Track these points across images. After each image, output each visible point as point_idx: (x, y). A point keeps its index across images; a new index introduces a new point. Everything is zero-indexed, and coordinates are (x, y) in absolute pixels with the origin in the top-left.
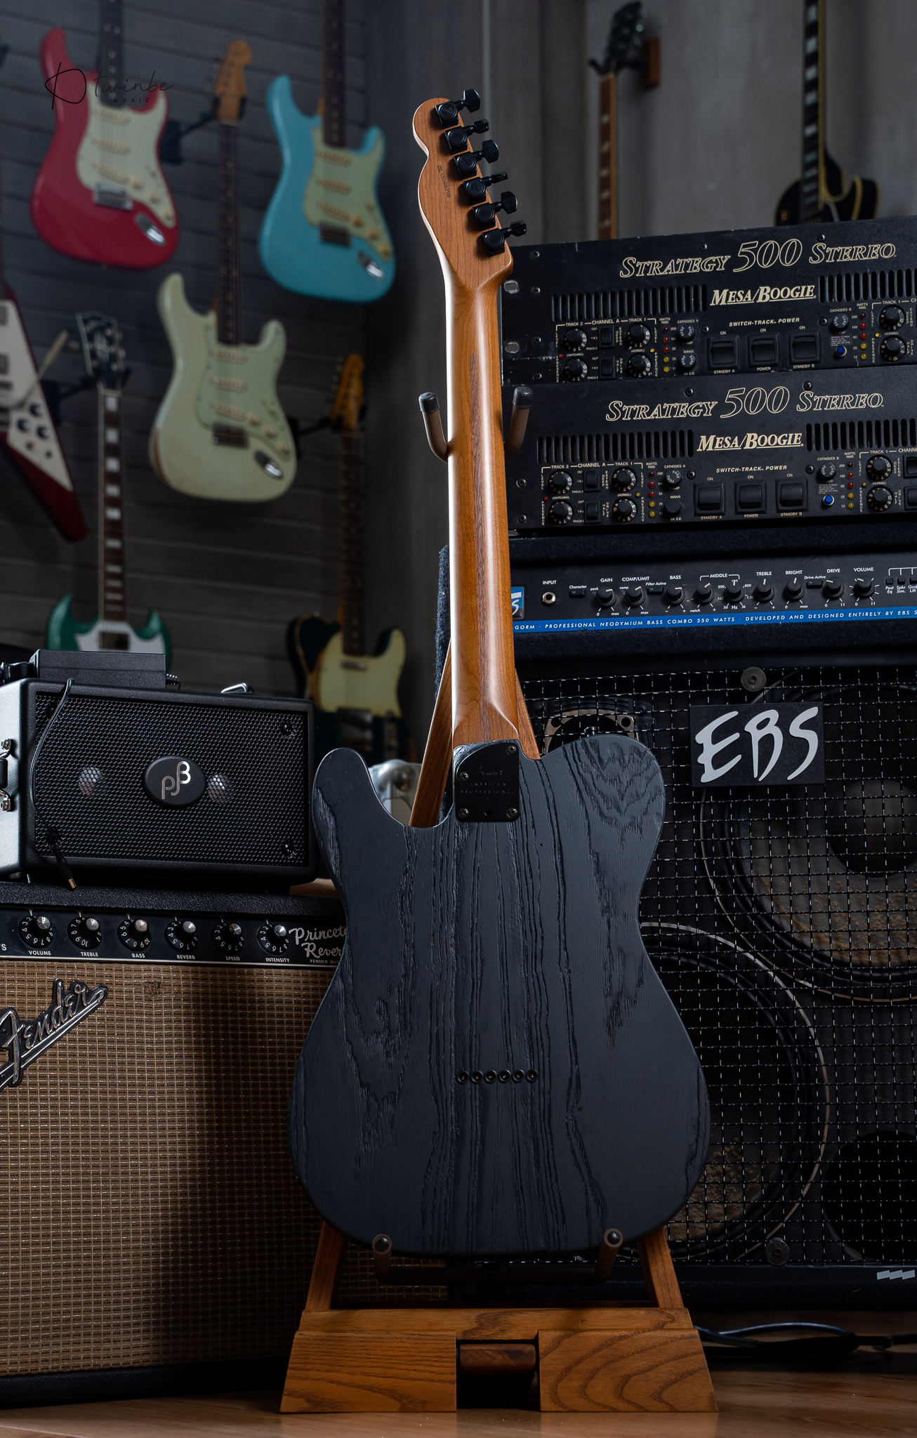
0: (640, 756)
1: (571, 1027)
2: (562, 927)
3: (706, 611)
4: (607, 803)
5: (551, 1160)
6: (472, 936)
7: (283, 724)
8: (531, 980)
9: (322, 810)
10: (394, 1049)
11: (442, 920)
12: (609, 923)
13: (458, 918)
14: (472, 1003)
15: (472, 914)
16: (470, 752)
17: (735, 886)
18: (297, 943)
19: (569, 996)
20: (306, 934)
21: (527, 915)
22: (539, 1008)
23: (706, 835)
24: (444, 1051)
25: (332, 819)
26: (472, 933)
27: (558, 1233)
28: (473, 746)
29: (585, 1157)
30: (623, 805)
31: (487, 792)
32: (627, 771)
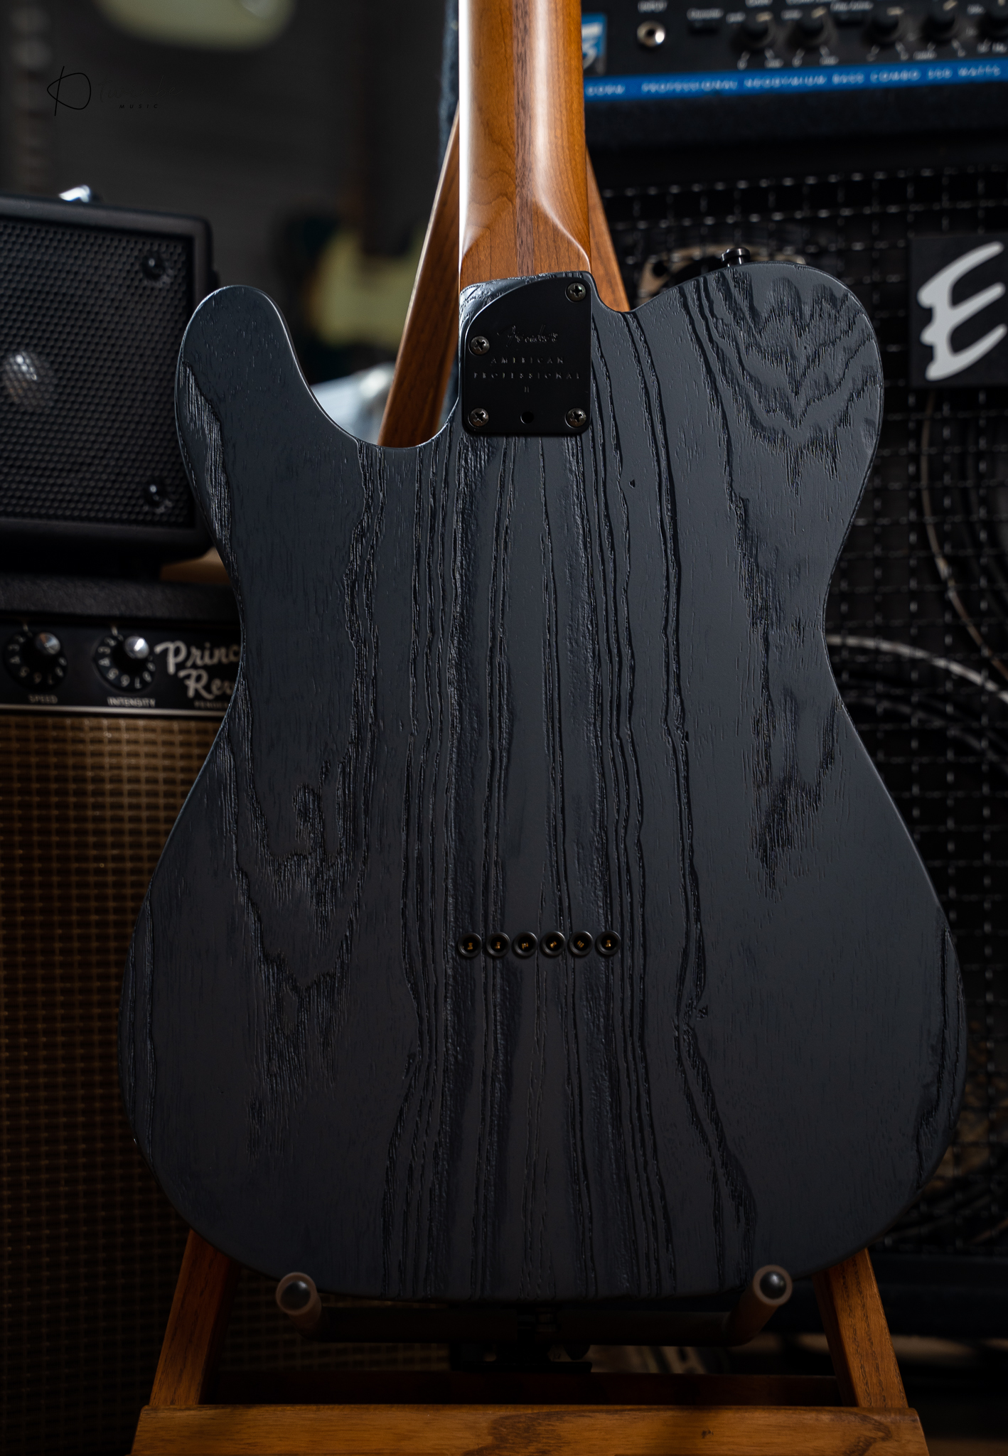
0: (834, 306)
1: (687, 847)
2: (672, 648)
3: (945, 56)
4: (767, 400)
5: (645, 1111)
6: (491, 663)
7: (146, 259)
8: (609, 754)
9: (193, 409)
10: (334, 889)
11: (432, 631)
12: (766, 640)
13: (465, 628)
14: (490, 797)
15: (493, 619)
16: (493, 295)
17: (985, 571)
18: (171, 669)
19: (685, 783)
20: (189, 654)
21: (602, 623)
22: (624, 807)
23: (934, 475)
24: (433, 892)
25: (216, 429)
26: (492, 658)
27: (657, 1260)
28: (501, 283)
29: (714, 1107)
30: (798, 405)
31: (526, 376)
32: (807, 335)
